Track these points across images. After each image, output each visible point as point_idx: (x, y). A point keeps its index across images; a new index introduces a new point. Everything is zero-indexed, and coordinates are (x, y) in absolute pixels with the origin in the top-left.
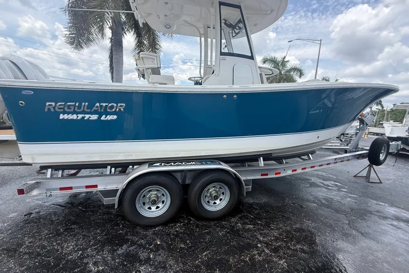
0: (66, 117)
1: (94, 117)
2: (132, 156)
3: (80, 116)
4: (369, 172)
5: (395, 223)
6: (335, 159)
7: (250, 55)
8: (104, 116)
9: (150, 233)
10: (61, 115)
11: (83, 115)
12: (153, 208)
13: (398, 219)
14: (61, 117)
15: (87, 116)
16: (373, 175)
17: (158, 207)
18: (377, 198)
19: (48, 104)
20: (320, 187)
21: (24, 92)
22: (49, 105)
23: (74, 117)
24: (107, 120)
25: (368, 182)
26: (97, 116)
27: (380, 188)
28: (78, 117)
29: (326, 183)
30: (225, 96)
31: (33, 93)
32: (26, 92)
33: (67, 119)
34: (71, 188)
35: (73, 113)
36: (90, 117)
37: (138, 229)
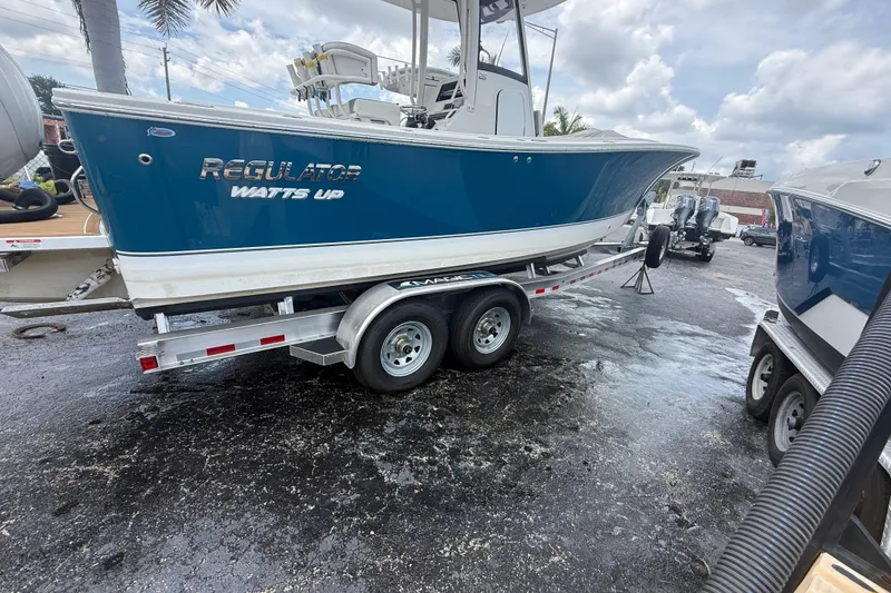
0: (244, 192)
1: (302, 194)
2: (366, 270)
3: (274, 191)
4: (640, 278)
5: (682, 338)
6: (614, 261)
7: (521, 73)
8: (320, 192)
9: (409, 398)
10: (235, 188)
11: (280, 189)
12: (403, 361)
13: (683, 333)
14: (235, 192)
15: (288, 192)
16: (645, 283)
17: (409, 359)
18: (657, 313)
19: (208, 160)
20: (588, 306)
21: (152, 132)
22: (211, 165)
23: (262, 193)
24: (325, 200)
25: (639, 293)
26: (308, 190)
27: (654, 300)
28: (269, 193)
29: (594, 299)
30: (516, 157)
31: (174, 134)
32: (158, 132)
33: (247, 199)
34: (231, 347)
35: (259, 184)
36: (293, 194)
37: (385, 399)
